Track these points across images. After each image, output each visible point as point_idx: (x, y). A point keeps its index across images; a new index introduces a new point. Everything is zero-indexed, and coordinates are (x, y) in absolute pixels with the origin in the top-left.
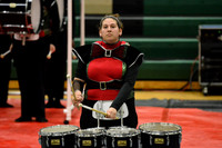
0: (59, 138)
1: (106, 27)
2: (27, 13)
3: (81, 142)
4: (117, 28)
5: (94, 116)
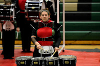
0: (24, 61)
2: (40, 11)
3: (33, 63)
4: (48, 16)
5: (40, 52)
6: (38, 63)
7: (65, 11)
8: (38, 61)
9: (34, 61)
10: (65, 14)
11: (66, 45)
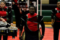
7: (42, 4)
10: (42, 6)
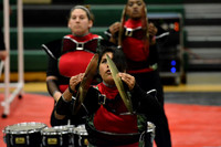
1: (75, 18)
3: (46, 141)
6: (59, 141)
8: (57, 136)
9: (48, 137)
11: (26, 81)
